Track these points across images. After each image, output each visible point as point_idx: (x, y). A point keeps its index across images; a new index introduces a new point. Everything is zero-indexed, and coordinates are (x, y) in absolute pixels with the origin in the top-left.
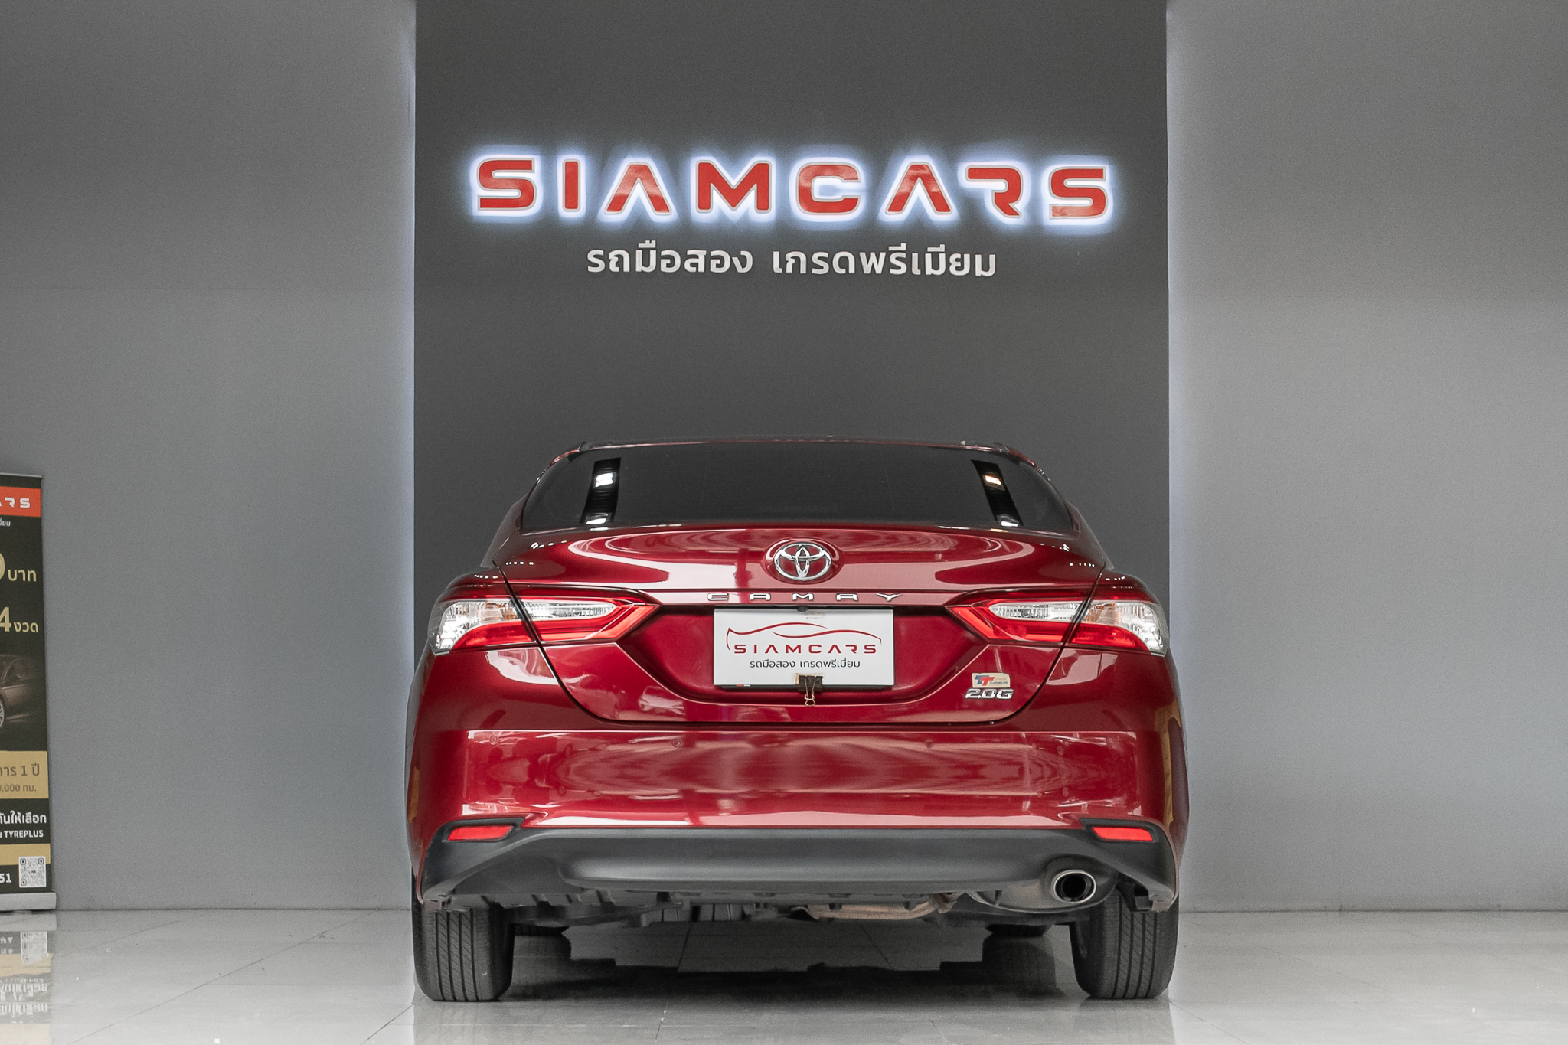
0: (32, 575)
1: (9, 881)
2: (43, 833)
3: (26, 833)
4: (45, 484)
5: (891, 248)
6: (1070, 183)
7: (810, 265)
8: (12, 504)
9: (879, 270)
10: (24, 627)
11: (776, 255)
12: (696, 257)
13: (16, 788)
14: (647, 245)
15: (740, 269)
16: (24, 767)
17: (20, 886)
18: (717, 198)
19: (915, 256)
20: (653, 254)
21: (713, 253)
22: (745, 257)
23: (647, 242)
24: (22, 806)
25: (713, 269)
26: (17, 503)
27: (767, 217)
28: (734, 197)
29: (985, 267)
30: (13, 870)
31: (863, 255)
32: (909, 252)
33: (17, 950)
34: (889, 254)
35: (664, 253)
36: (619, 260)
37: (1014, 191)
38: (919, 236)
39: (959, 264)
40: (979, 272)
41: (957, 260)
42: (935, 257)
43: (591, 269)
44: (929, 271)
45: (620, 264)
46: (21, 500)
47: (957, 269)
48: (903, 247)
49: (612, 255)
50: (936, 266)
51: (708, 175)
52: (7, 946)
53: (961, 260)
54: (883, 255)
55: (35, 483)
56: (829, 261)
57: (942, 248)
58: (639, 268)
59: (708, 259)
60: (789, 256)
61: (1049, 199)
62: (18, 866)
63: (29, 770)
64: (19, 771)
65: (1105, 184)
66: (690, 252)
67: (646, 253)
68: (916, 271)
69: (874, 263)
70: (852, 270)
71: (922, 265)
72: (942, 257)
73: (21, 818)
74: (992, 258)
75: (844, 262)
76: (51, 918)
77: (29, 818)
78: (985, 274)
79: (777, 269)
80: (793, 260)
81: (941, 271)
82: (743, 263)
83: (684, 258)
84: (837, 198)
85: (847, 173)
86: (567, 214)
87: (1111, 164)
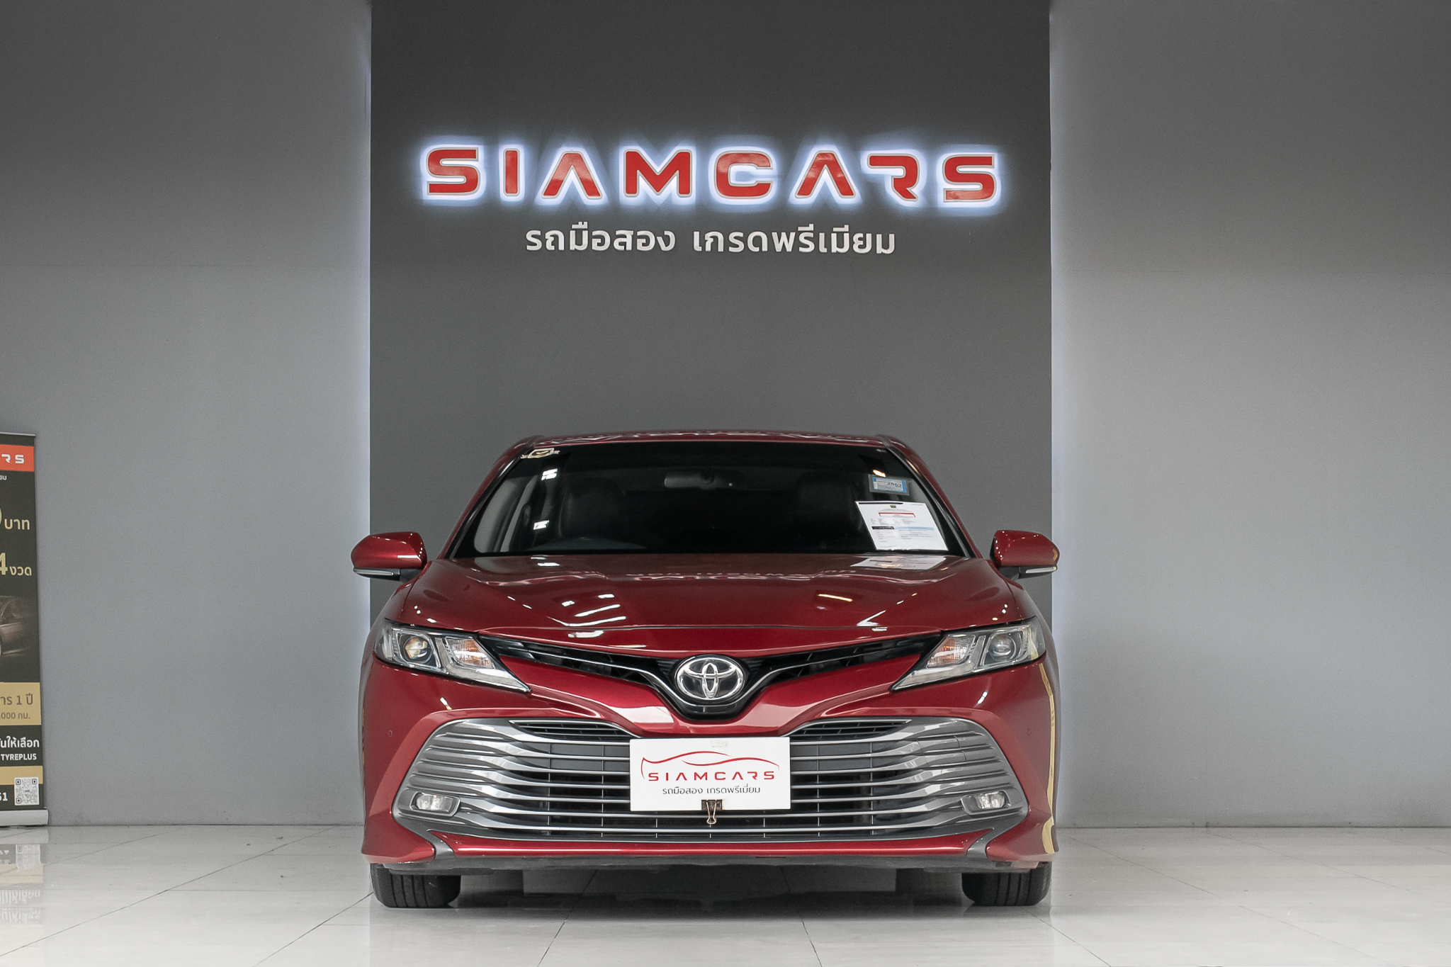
0: (26, 524)
1: (5, 799)
2: (36, 756)
3: (21, 756)
4: (37, 442)
5: (800, 229)
6: (962, 169)
7: (728, 243)
8: (8, 460)
9: (789, 248)
10: (19, 571)
11: (697, 234)
12: (624, 236)
13: (12, 715)
14: (580, 225)
15: (663, 248)
16: (19, 697)
17: (16, 804)
18: (642, 183)
19: (822, 236)
20: (585, 234)
21: (639, 233)
22: (668, 236)
23: (580, 223)
24: (18, 731)
25: (640, 247)
26: (13, 459)
27: (689, 200)
28: (658, 182)
29: (886, 246)
30: (9, 789)
31: (775, 235)
32: (816, 232)
33: (13, 861)
34: (798, 234)
35: (594, 233)
36: (554, 239)
37: (911, 177)
38: (825, 217)
39: (861, 243)
40: (880, 250)
41: (860, 239)
42: (840, 235)
43: (529, 248)
44: (835, 249)
45: (555, 243)
46: (17, 456)
47: (860, 247)
48: (811, 227)
49: (548, 235)
50: (840, 245)
51: (635, 163)
53: (864, 239)
54: (793, 235)
55: (29, 441)
56: (744, 240)
57: (846, 228)
58: (573, 246)
59: (635, 238)
60: (708, 236)
61: (943, 184)
62: (13, 786)
63: (23, 700)
64: (15, 700)
65: (994, 171)
66: (618, 233)
67: (579, 232)
68: (823, 249)
69: (784, 242)
70: (765, 248)
71: (828, 244)
72: (846, 236)
73: (16, 743)
74: (892, 237)
75: (757, 241)
76: (44, 832)
77: (24, 742)
78: (885, 252)
79: (697, 247)
80: (712, 240)
81: (846, 249)
82: (667, 242)
83: (613, 238)
84: (752, 183)
85: (761, 160)
86: (507, 198)
87: (999, 152)
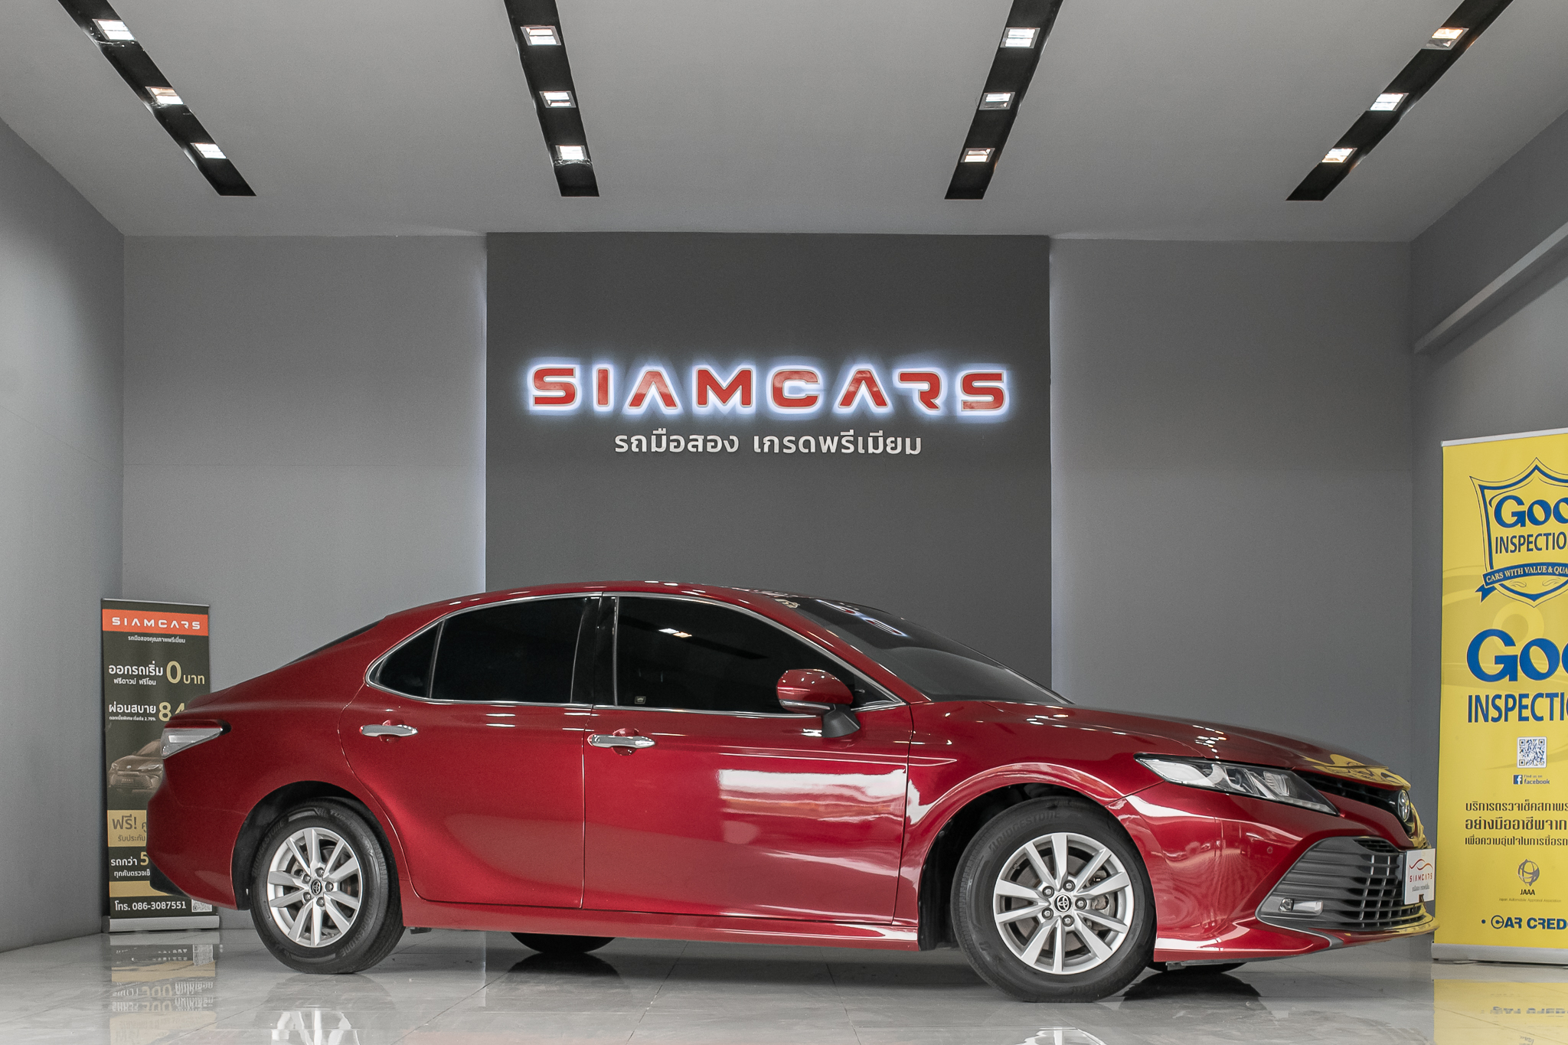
0: (201, 679)
1: (184, 907)
4: (211, 611)
5: (842, 433)
6: (977, 384)
7: (782, 446)
8: (186, 626)
9: (833, 450)
11: (756, 439)
12: (697, 440)
14: (660, 431)
15: (729, 450)
17: (193, 911)
18: (711, 396)
19: (860, 439)
20: (664, 438)
21: (709, 438)
22: (733, 440)
23: (660, 429)
25: (709, 449)
26: (190, 625)
27: (749, 411)
28: (724, 395)
29: (913, 447)
31: (821, 439)
32: (855, 436)
33: (191, 959)
34: (841, 438)
35: (672, 438)
36: (638, 442)
37: (935, 390)
38: (863, 424)
39: (893, 445)
40: (908, 451)
41: (892, 442)
42: (876, 439)
43: (617, 450)
44: (871, 450)
45: (639, 445)
46: (194, 623)
47: (892, 449)
48: (852, 432)
49: (633, 439)
50: (876, 447)
51: (705, 379)
52: (183, 955)
53: (895, 442)
54: (836, 439)
55: (204, 611)
56: (796, 443)
57: (881, 433)
58: (654, 449)
59: (705, 441)
60: (766, 439)
61: (961, 396)
65: (1003, 385)
66: (691, 437)
67: (659, 437)
68: (861, 451)
69: (829, 445)
70: (813, 450)
71: (865, 446)
72: (881, 440)
74: (918, 440)
75: (807, 444)
76: (217, 934)
78: (913, 452)
79: (757, 449)
80: (769, 443)
81: (880, 450)
82: (732, 445)
83: (687, 441)
84: (802, 395)
85: (810, 377)
86: (599, 409)
87: (1007, 370)
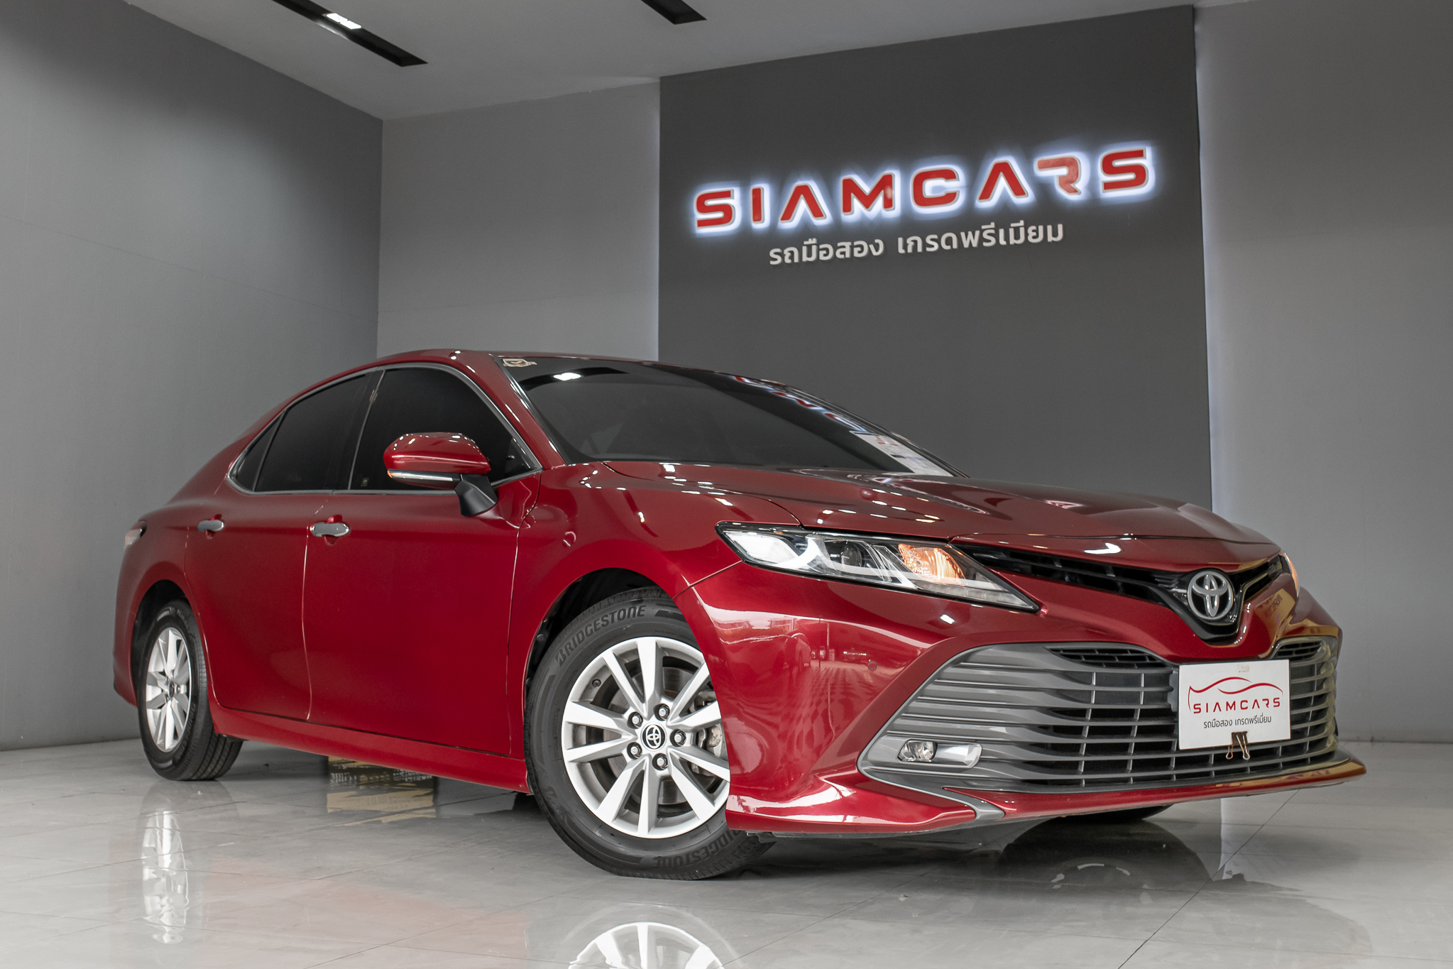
5: (983, 227)
6: (1117, 163)
7: (925, 245)
9: (975, 244)
11: (900, 240)
12: (844, 247)
14: (810, 241)
15: (875, 253)
18: (856, 204)
19: (1002, 232)
20: (814, 248)
21: (856, 243)
22: (878, 244)
23: (810, 240)
25: (856, 254)
28: (867, 201)
29: (1055, 234)
31: (963, 234)
32: (997, 229)
34: (982, 231)
35: (821, 247)
36: (791, 254)
37: (1074, 175)
38: (1004, 216)
39: (1035, 234)
40: (1050, 238)
41: (1033, 231)
42: (1017, 230)
43: (772, 263)
44: (1012, 241)
45: (792, 257)
47: (1034, 237)
48: (993, 225)
49: (786, 252)
50: (1017, 237)
51: (850, 187)
53: (1036, 231)
54: (977, 233)
56: (938, 241)
57: (1022, 223)
58: (805, 259)
59: (852, 247)
60: (910, 241)
61: (1102, 177)
65: (1145, 162)
66: (839, 244)
67: (809, 247)
68: (1002, 242)
69: (971, 240)
70: (955, 246)
71: (1007, 238)
72: (1022, 230)
74: (1060, 227)
75: (949, 241)
78: (1055, 239)
79: (901, 251)
80: (912, 243)
81: (1022, 240)
82: (877, 249)
83: (835, 248)
84: (942, 194)
85: (949, 175)
86: (758, 226)
87: (1150, 146)
